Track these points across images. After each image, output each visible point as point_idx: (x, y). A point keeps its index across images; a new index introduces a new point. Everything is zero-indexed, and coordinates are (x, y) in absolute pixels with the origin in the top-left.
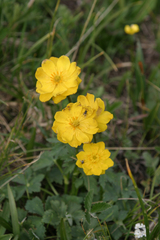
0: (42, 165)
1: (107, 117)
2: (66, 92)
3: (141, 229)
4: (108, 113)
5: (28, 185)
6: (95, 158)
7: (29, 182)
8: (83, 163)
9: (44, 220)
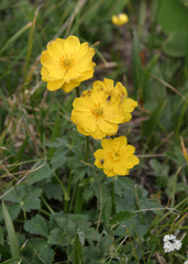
0: (37, 179)
1: (131, 104)
2: (80, 77)
3: (171, 241)
4: (131, 100)
5: (22, 203)
6: (117, 155)
7: (23, 199)
8: (102, 162)
9: (51, 240)
